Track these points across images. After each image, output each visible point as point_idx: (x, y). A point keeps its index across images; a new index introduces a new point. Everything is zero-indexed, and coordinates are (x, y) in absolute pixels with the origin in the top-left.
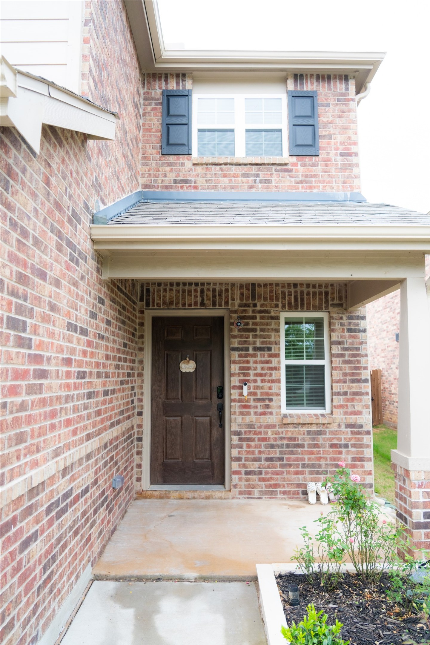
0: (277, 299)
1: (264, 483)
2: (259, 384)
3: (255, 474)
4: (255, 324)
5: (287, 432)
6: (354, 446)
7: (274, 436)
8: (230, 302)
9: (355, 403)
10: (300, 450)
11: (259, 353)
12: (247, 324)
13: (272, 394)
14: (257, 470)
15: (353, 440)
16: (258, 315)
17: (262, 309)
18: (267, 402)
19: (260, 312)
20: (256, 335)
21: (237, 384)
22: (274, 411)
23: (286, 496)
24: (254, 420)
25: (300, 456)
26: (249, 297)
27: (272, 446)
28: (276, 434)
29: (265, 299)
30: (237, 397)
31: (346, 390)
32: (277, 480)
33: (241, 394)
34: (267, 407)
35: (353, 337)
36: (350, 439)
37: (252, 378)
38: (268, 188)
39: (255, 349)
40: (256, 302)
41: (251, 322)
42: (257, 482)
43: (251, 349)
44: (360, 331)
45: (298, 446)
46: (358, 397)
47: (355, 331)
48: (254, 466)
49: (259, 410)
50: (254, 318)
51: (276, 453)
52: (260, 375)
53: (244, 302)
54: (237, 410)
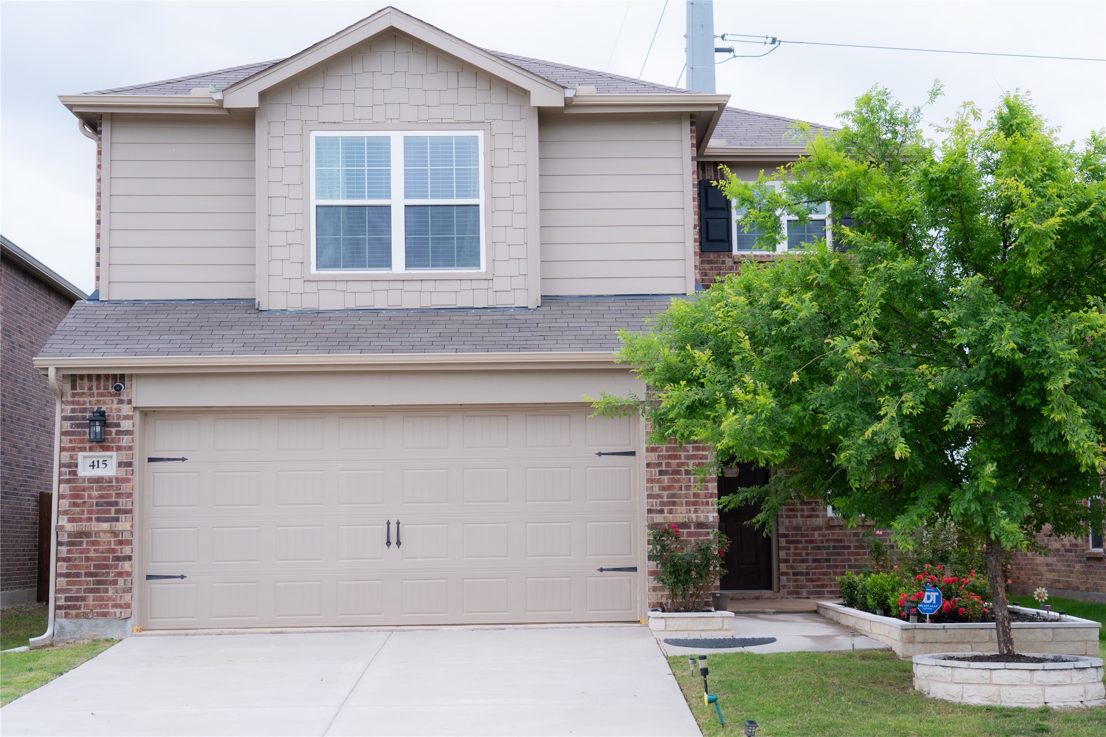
1: (811, 584)
3: (803, 575)
5: (833, 534)
7: (821, 538)
10: (846, 551)
14: (805, 571)
18: (813, 505)
22: (820, 514)
23: (833, 596)
24: (801, 522)
25: (846, 557)
27: (819, 548)
28: (823, 536)
32: (824, 580)
34: (813, 510)
42: (805, 583)
45: (845, 547)
48: (802, 567)
49: (806, 513)
51: (824, 554)
54: (784, 513)
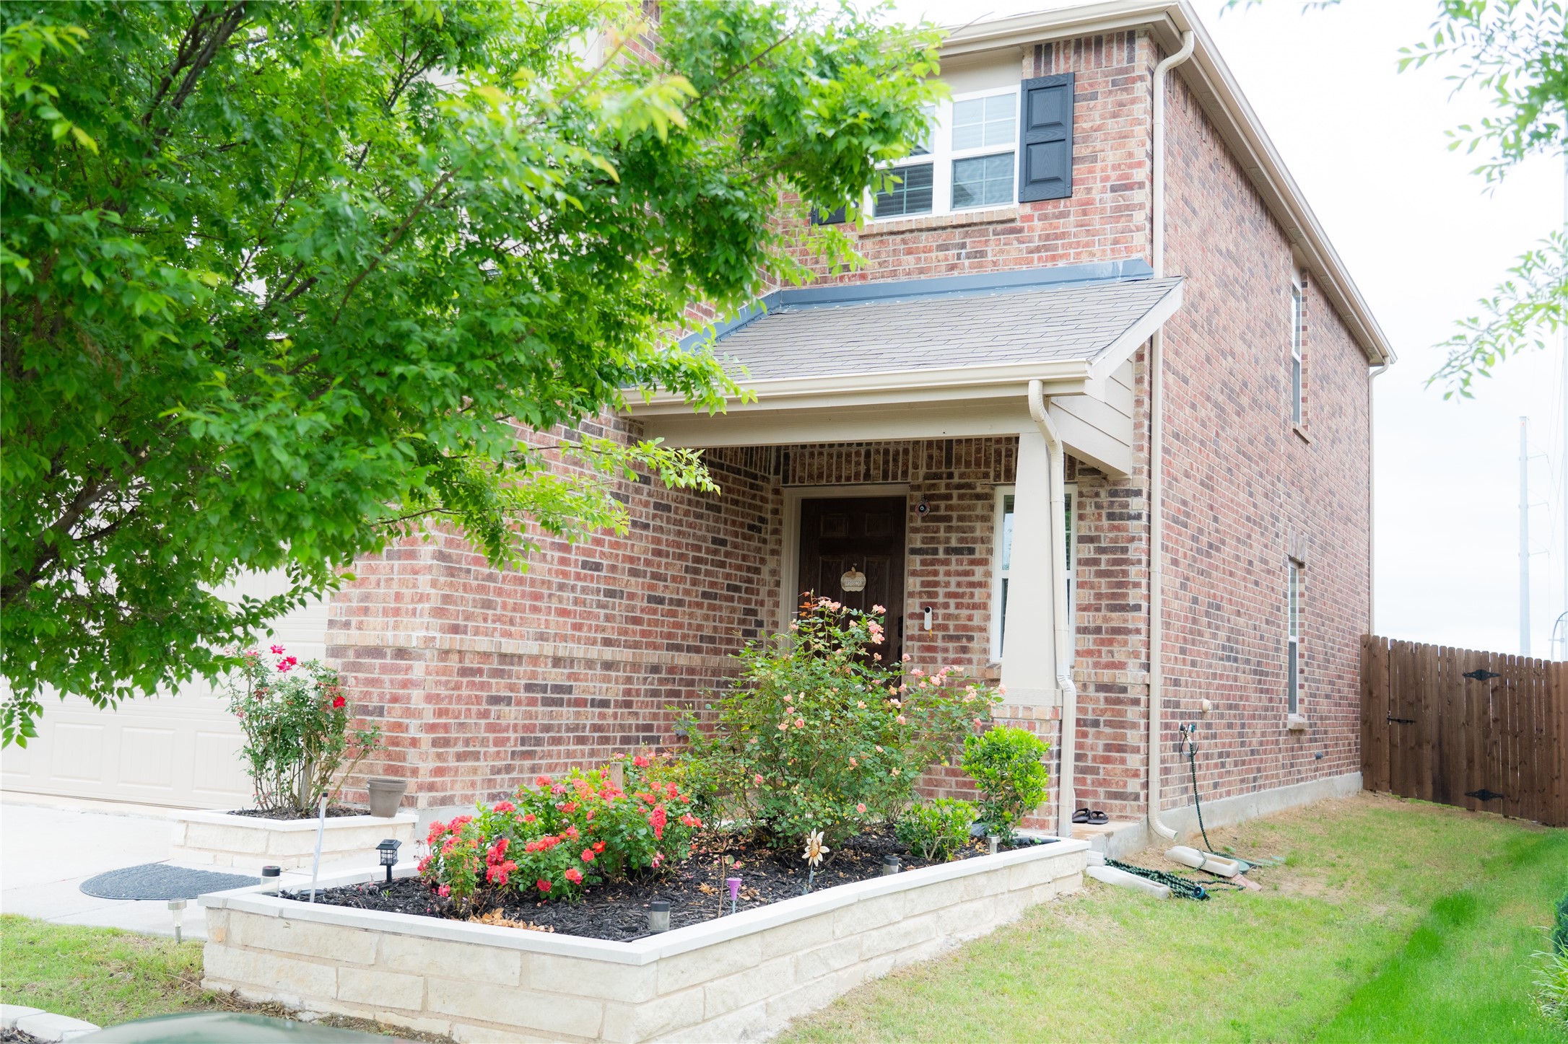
0: (987, 464)
1: (954, 779)
2: (952, 610)
4: (949, 508)
6: (1108, 724)
8: (911, 471)
9: (1115, 648)
11: (954, 558)
12: (937, 508)
13: (972, 629)
15: (1109, 713)
16: (955, 493)
17: (963, 481)
18: (964, 642)
19: (959, 487)
20: (950, 527)
21: (918, 610)
22: (975, 657)
26: (941, 462)
29: (968, 464)
30: (917, 632)
31: (1099, 623)
33: (922, 628)
34: (964, 650)
35: (1118, 528)
36: (1103, 712)
37: (941, 599)
38: (981, 267)
39: (949, 551)
40: (953, 469)
41: (942, 504)
42: (943, 777)
43: (941, 551)
44: (1130, 517)
46: (1120, 637)
47: (1121, 517)
49: (951, 655)
50: (948, 497)
52: (955, 595)
53: (934, 470)
54: (917, 654)
